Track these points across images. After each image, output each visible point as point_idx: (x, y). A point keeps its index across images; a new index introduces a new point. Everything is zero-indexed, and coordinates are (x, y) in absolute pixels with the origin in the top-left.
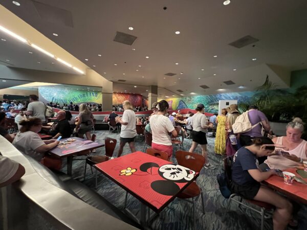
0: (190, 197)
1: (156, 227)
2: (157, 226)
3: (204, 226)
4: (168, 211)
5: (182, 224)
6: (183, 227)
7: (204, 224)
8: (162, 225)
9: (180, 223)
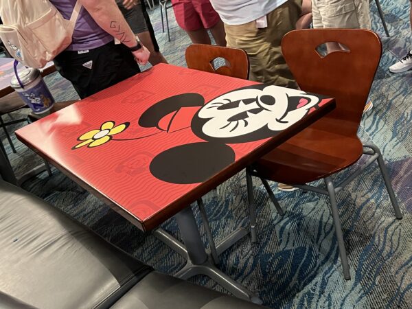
0: (315, 177)
1: (237, 263)
2: (242, 261)
3: (387, 248)
4: (282, 224)
5: (315, 252)
6: (317, 257)
7: (388, 243)
8: (256, 258)
9: (311, 249)
